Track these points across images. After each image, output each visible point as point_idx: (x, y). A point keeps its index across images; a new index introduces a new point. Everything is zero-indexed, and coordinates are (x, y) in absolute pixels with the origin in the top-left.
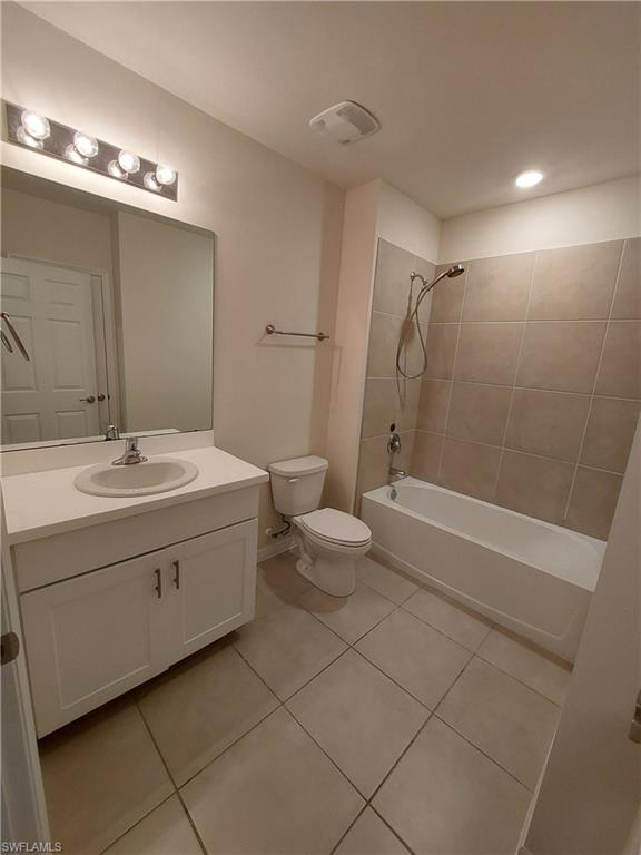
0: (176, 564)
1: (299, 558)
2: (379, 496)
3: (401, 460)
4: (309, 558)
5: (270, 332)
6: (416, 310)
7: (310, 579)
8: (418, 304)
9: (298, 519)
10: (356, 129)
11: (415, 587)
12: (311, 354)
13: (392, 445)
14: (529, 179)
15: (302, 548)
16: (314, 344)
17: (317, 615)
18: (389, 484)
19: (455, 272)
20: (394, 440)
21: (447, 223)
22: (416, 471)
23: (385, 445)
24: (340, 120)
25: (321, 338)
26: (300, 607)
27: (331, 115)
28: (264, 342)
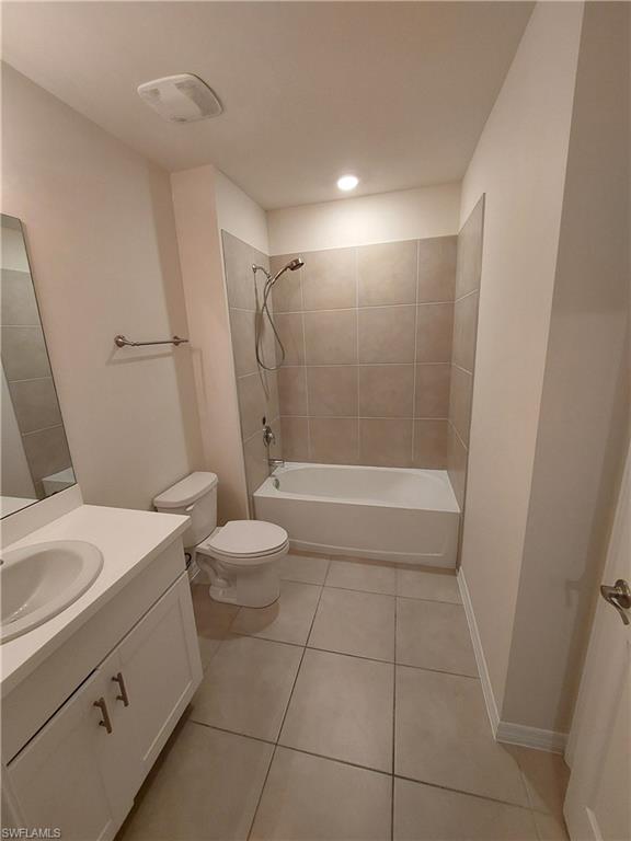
0: (119, 679)
1: (210, 585)
2: (266, 491)
3: (275, 450)
4: (222, 581)
5: (120, 345)
6: (265, 305)
7: (233, 601)
8: (265, 298)
9: (203, 546)
10: (197, 108)
11: (326, 562)
12: (169, 362)
13: (267, 437)
14: (348, 183)
15: (211, 573)
16: (170, 351)
17: (258, 635)
18: (270, 475)
19: (296, 266)
20: (268, 431)
21: (271, 215)
22: (287, 456)
23: (260, 440)
24: (181, 94)
25: (176, 342)
26: (238, 635)
27: (168, 85)
28: (115, 358)
